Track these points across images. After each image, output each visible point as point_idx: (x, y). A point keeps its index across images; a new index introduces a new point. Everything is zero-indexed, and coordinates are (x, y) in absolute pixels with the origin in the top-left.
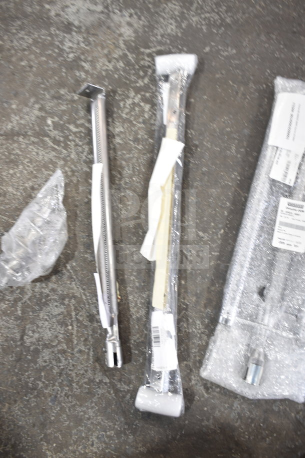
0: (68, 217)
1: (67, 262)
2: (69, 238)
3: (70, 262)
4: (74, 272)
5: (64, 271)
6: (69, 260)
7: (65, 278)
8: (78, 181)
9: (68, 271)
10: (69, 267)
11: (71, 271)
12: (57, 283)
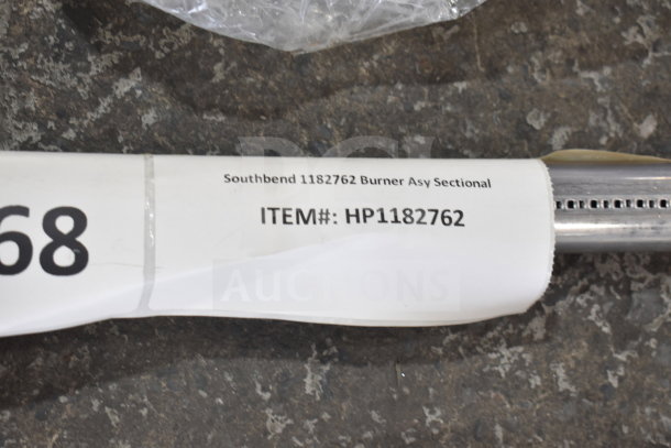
0: (422, 35)
1: (152, 73)
2: (303, 60)
3: (157, 89)
4: (98, 123)
5: (97, 65)
6: (171, 84)
7: (58, 73)
8: (640, 53)
9: (102, 87)
10: (123, 87)
11: (105, 105)
12: (19, 30)
